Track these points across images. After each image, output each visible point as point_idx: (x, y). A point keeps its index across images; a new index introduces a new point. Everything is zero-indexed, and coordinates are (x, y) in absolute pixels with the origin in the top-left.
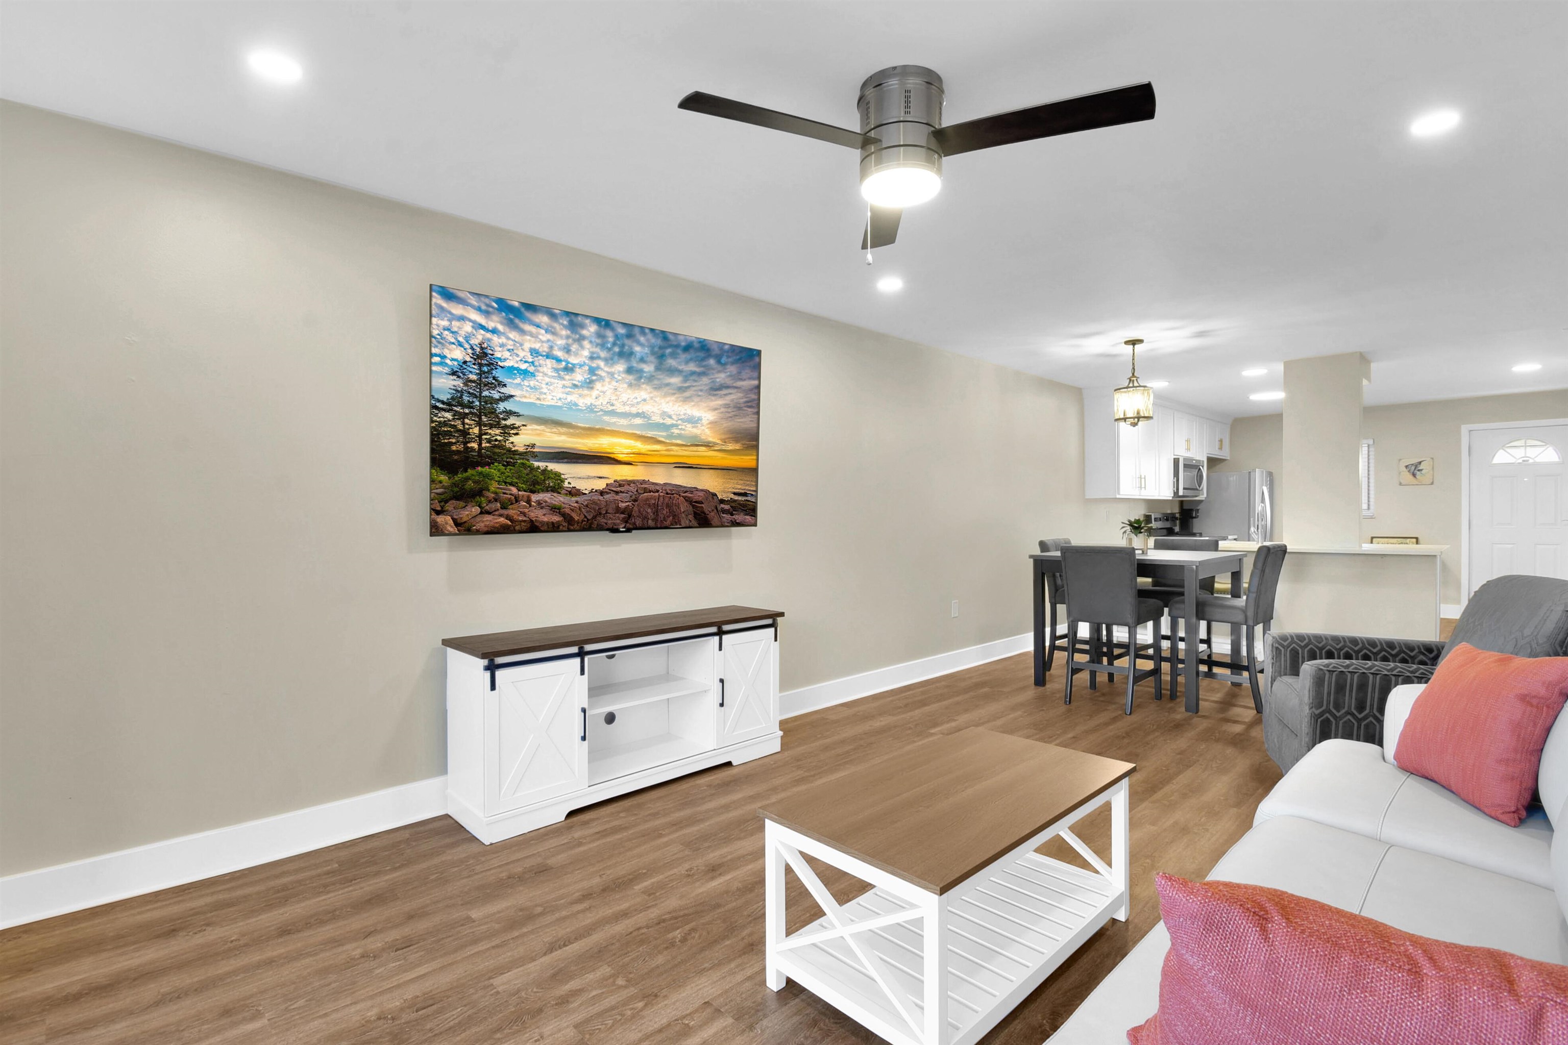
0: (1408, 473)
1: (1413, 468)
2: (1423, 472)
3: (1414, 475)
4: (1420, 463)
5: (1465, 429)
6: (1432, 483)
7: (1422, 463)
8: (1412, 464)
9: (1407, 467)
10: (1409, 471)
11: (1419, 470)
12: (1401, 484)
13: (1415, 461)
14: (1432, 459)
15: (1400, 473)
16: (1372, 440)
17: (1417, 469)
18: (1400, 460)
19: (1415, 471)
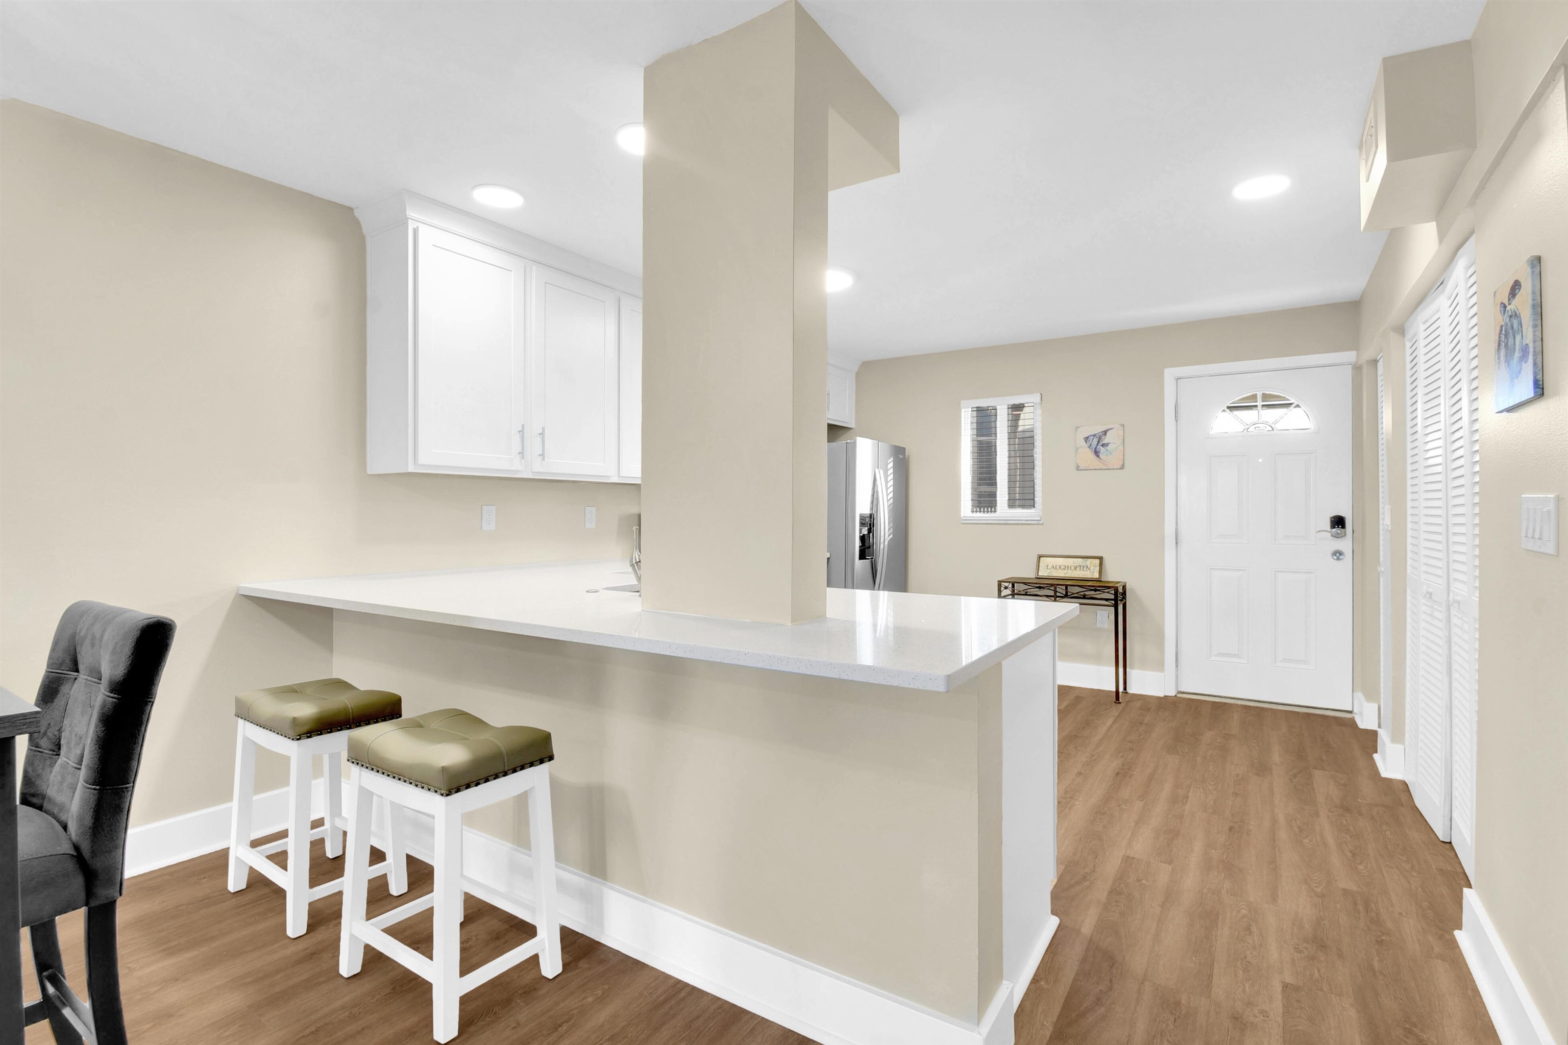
0: (1088, 450)
1: (1096, 441)
2: (1110, 447)
3: (1097, 453)
4: (1105, 433)
5: (1170, 374)
6: (1122, 467)
7: (1108, 433)
8: (1094, 436)
9: (1086, 439)
10: (1089, 447)
11: (1103, 445)
12: (1078, 468)
13: (1099, 429)
14: (1123, 426)
15: (1077, 450)
16: (1039, 395)
17: (1100, 444)
18: (1077, 428)
19: (1098, 447)
